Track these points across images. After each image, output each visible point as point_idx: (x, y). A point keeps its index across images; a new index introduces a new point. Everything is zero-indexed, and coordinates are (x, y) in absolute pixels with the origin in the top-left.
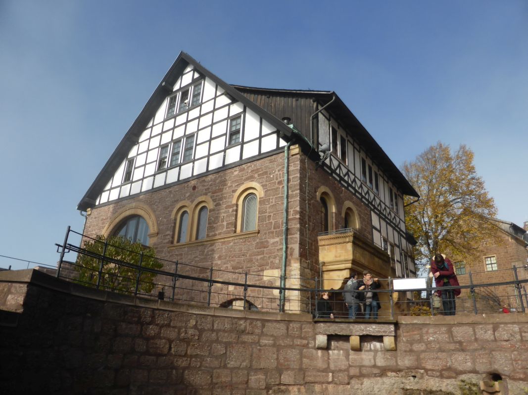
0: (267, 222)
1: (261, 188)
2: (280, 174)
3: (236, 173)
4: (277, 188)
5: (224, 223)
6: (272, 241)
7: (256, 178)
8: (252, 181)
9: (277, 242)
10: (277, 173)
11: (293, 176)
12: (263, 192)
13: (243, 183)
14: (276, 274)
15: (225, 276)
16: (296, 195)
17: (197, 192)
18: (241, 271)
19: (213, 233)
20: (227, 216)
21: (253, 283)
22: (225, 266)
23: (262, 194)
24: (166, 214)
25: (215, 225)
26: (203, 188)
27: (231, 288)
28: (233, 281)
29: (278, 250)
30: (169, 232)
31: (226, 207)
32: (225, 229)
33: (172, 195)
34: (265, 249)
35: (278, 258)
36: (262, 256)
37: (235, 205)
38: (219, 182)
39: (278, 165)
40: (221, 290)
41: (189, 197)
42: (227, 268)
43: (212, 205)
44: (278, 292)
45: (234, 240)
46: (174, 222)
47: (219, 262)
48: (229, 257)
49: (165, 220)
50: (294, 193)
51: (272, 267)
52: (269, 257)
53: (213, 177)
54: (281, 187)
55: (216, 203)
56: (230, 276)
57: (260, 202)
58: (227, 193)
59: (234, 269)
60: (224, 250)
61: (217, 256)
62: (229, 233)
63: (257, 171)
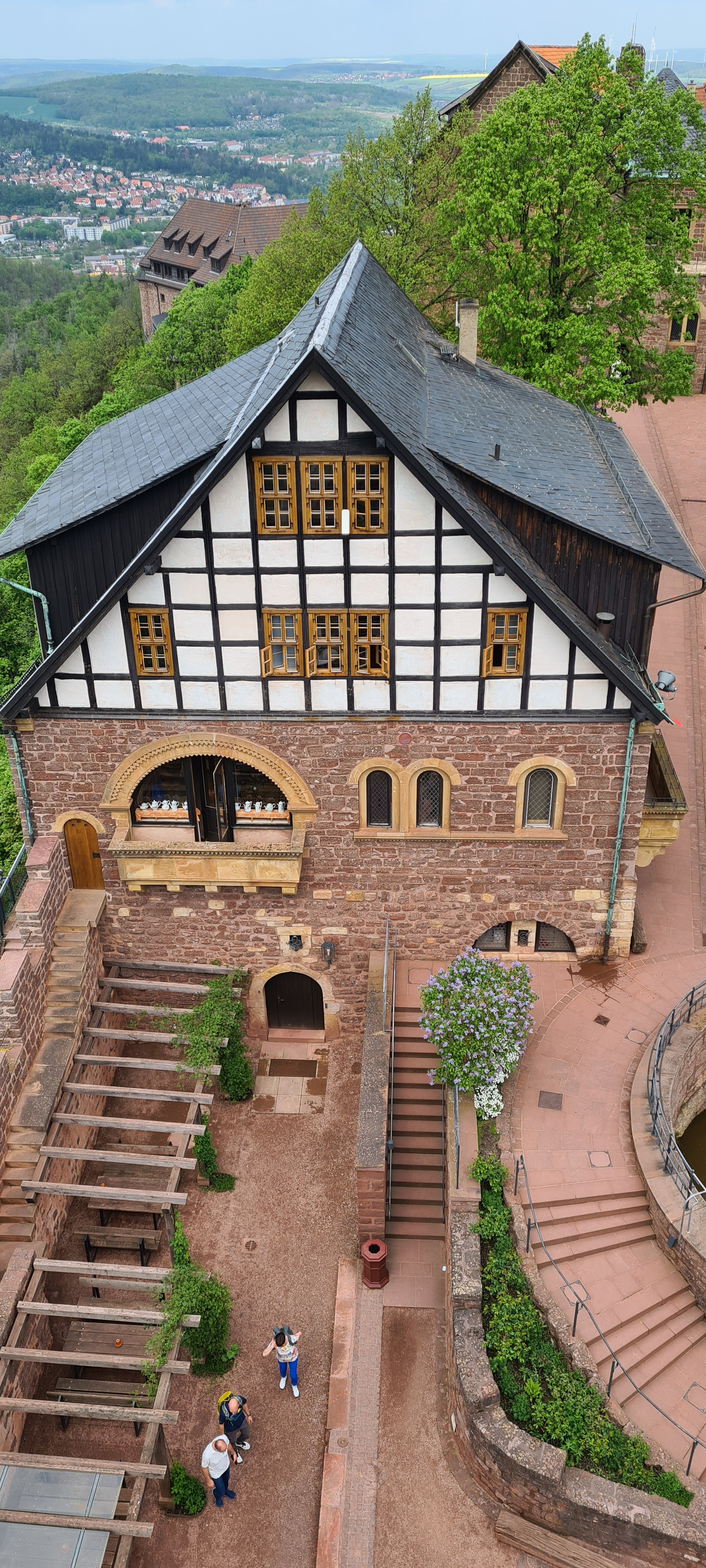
0: (582, 825)
1: (572, 771)
2: (611, 757)
3: (512, 733)
4: (604, 778)
5: (490, 814)
6: (589, 852)
7: (560, 752)
8: (550, 755)
9: (599, 855)
10: (605, 753)
11: (636, 766)
12: (575, 779)
13: (531, 756)
14: (596, 896)
15: (502, 892)
16: (639, 796)
17: (414, 748)
18: (532, 886)
19: (467, 826)
20: (497, 803)
21: (556, 903)
22: (500, 877)
23: (573, 782)
24: (332, 774)
25: (469, 814)
26: (432, 743)
27: (514, 907)
28: (518, 899)
29: (599, 865)
30: (349, 810)
31: (493, 789)
32: (493, 823)
33: (339, 740)
34: (577, 861)
35: (599, 875)
36: (571, 870)
37: (514, 788)
38: (474, 741)
39: (608, 741)
40: (495, 909)
41: (393, 754)
42: (505, 881)
43: (458, 780)
44: (599, 917)
45: (515, 842)
46: (357, 791)
47: (485, 870)
48: (507, 865)
49: (332, 786)
50: (636, 792)
51: (591, 886)
52: (584, 872)
53: (456, 728)
54: (612, 777)
55: (468, 777)
56: (512, 892)
57: (568, 792)
58: (495, 765)
59: (519, 884)
60: (493, 855)
61: (479, 861)
62: (502, 829)
63: (563, 740)
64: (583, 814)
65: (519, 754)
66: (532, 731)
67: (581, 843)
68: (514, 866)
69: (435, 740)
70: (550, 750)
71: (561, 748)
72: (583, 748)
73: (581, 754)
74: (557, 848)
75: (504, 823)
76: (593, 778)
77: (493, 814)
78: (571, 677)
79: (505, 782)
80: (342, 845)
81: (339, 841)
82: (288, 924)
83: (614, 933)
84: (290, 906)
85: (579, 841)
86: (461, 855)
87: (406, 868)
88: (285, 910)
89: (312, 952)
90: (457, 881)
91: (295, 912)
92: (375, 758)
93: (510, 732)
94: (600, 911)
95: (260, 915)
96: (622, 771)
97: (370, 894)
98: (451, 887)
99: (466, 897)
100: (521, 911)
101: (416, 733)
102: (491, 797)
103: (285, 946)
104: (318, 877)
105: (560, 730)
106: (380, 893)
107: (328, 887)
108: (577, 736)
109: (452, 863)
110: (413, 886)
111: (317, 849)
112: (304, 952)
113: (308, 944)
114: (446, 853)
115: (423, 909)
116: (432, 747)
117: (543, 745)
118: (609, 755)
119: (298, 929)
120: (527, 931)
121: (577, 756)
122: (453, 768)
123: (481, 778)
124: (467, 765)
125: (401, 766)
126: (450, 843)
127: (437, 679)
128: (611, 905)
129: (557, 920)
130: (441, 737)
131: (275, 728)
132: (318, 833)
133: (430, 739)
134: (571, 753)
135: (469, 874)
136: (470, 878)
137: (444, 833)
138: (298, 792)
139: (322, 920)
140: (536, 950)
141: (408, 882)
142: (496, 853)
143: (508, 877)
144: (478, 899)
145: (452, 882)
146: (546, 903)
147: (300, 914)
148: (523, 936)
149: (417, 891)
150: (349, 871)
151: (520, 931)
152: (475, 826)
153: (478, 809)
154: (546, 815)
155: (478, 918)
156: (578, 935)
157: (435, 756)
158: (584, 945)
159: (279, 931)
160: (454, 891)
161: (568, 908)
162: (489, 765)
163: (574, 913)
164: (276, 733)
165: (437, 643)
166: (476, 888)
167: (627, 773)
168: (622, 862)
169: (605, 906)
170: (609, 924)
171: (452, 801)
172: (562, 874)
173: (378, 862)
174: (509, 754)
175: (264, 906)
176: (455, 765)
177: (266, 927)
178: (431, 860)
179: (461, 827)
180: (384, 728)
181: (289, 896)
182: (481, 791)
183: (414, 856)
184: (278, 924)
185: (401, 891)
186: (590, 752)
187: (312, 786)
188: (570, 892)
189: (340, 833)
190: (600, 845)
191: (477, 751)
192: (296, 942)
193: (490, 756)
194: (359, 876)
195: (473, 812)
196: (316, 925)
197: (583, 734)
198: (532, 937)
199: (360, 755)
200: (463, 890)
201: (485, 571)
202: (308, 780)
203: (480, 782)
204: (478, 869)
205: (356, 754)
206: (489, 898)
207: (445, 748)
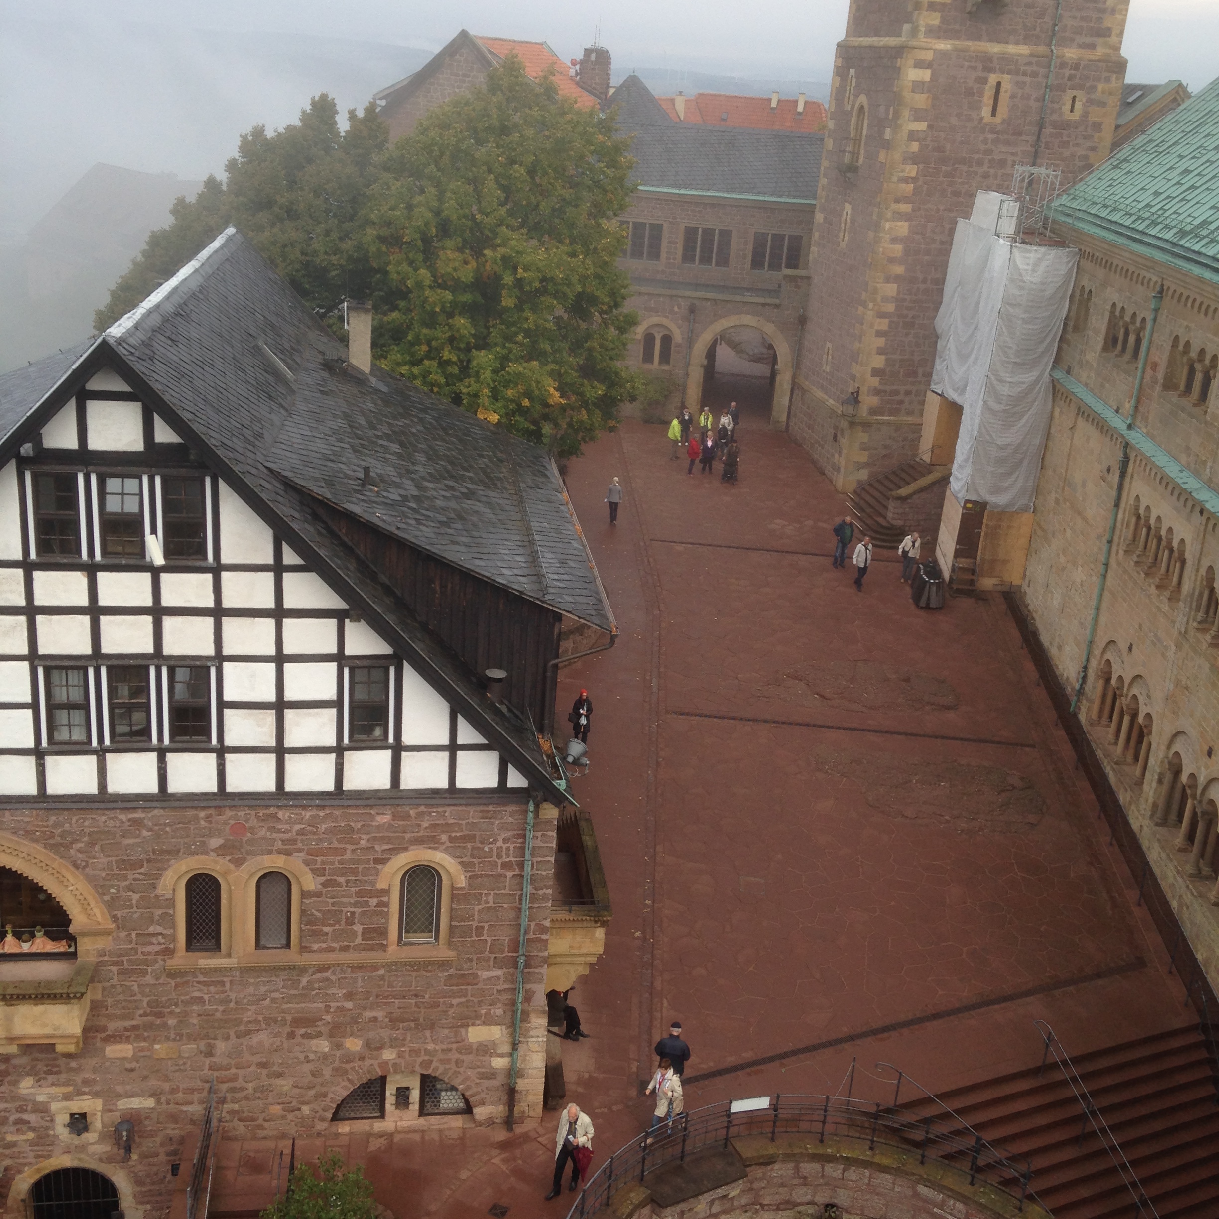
0: (474, 938)
1: (460, 868)
2: (508, 849)
3: (381, 820)
4: (501, 875)
5: (355, 927)
6: (485, 974)
7: (443, 843)
8: (430, 848)
9: (498, 978)
10: (500, 844)
11: (539, 859)
12: (463, 878)
13: (407, 849)
14: (496, 1033)
15: (372, 1034)
16: (545, 898)
17: (251, 842)
18: (412, 1025)
19: (324, 945)
20: (363, 913)
21: (444, 1047)
22: (369, 1014)
23: (462, 881)
24: (135, 880)
25: (326, 929)
26: (275, 835)
27: (389, 1055)
28: (394, 1043)
29: (499, 991)
30: (159, 929)
31: (359, 894)
32: (359, 940)
33: (145, 833)
34: (469, 987)
35: (499, 1005)
36: (463, 1000)
37: (386, 892)
38: (330, 831)
39: (503, 827)
40: (362, 1058)
41: (222, 851)
42: (375, 1019)
43: (310, 883)
44: (499, 1063)
45: (388, 966)
46: (171, 903)
47: (349, 1005)
48: (378, 996)
49: (135, 897)
50: (541, 892)
51: (489, 1021)
52: (479, 1002)
53: (308, 814)
54: (509, 874)
55: (323, 879)
56: (385, 1034)
57: (455, 896)
58: (358, 862)
59: (394, 1021)
60: (360, 983)
61: (341, 993)
62: (372, 948)
63: (447, 828)
64: (475, 924)
65: (391, 846)
66: (408, 817)
67: (474, 963)
68: (387, 998)
69: (279, 831)
70: (431, 841)
71: (444, 837)
72: (471, 838)
73: (469, 845)
74: (443, 971)
75: (373, 939)
76: (488, 876)
77: (358, 928)
78: (453, 748)
79: (373, 884)
80: (149, 979)
81: (144, 973)
82: (67, 1097)
83: (521, 1084)
84: (70, 1070)
85: (471, 960)
86: (316, 986)
87: (240, 1008)
88: (63, 1077)
89: (103, 1138)
90: (310, 1022)
91: (78, 1079)
92: (196, 857)
93: (378, 818)
94: (501, 1055)
95: (26, 1085)
96: (521, 865)
97: (188, 1048)
98: (302, 1031)
99: (323, 1045)
100: (398, 1061)
101: (253, 822)
102: (355, 905)
103: (61, 1131)
104: (113, 1026)
105: (442, 815)
106: (202, 1045)
107: (128, 1040)
108: (464, 822)
109: (305, 997)
110: (248, 1033)
111: (113, 986)
112: (90, 1137)
113: (97, 1124)
114: (297, 984)
115: (263, 1065)
116: (274, 839)
117: (419, 834)
118: (504, 846)
119: (80, 1105)
120: (408, 1088)
121: (464, 847)
122: (302, 866)
123: (341, 880)
124: (323, 863)
125: (232, 867)
126: (303, 970)
127: (280, 751)
128: (515, 1046)
129: (445, 1069)
130: (286, 826)
131: (54, 818)
132: (115, 963)
133: (272, 829)
134: (456, 846)
135: (328, 1012)
136: (328, 1018)
137: (293, 956)
138: (85, 908)
139: (119, 1089)
140: (422, 1113)
141: (242, 1028)
142: (363, 980)
143: (380, 1014)
144: (339, 1046)
145: (306, 1025)
146: (430, 1047)
147: (86, 1082)
148: (403, 1094)
149: (255, 1039)
150: (160, 1015)
151: (398, 1089)
152: (334, 945)
153: (338, 922)
154: (430, 925)
155: (339, 1072)
156: (475, 1090)
157: (279, 852)
158: (482, 1103)
159: (54, 1107)
160: (306, 1036)
161: (460, 1053)
162: (352, 861)
163: (467, 1058)
164: (56, 825)
165: (280, 706)
166: (336, 1032)
167: (528, 868)
168: (528, 986)
169: (506, 1048)
170: (513, 1073)
171: (303, 912)
172: (452, 1006)
173: (200, 1000)
174: (377, 847)
175: (32, 1072)
176: (307, 863)
177: (35, 1103)
178: (276, 995)
179: (315, 946)
180: (208, 817)
181: (69, 1056)
182: (343, 896)
183: (251, 990)
184: (54, 1098)
185: (233, 1040)
186: (482, 843)
187: (107, 898)
188: (463, 1031)
189: (146, 962)
190: (499, 964)
191: (336, 844)
192: (79, 1123)
193: (353, 850)
194: (172, 1022)
195: (331, 925)
196: (109, 1096)
197: (471, 820)
198: (415, 1095)
199: (174, 853)
200: (319, 1035)
201: (340, 616)
202: (100, 889)
203: (339, 885)
204: (339, 1004)
205: (169, 852)
206: (354, 1044)
207: (293, 841)
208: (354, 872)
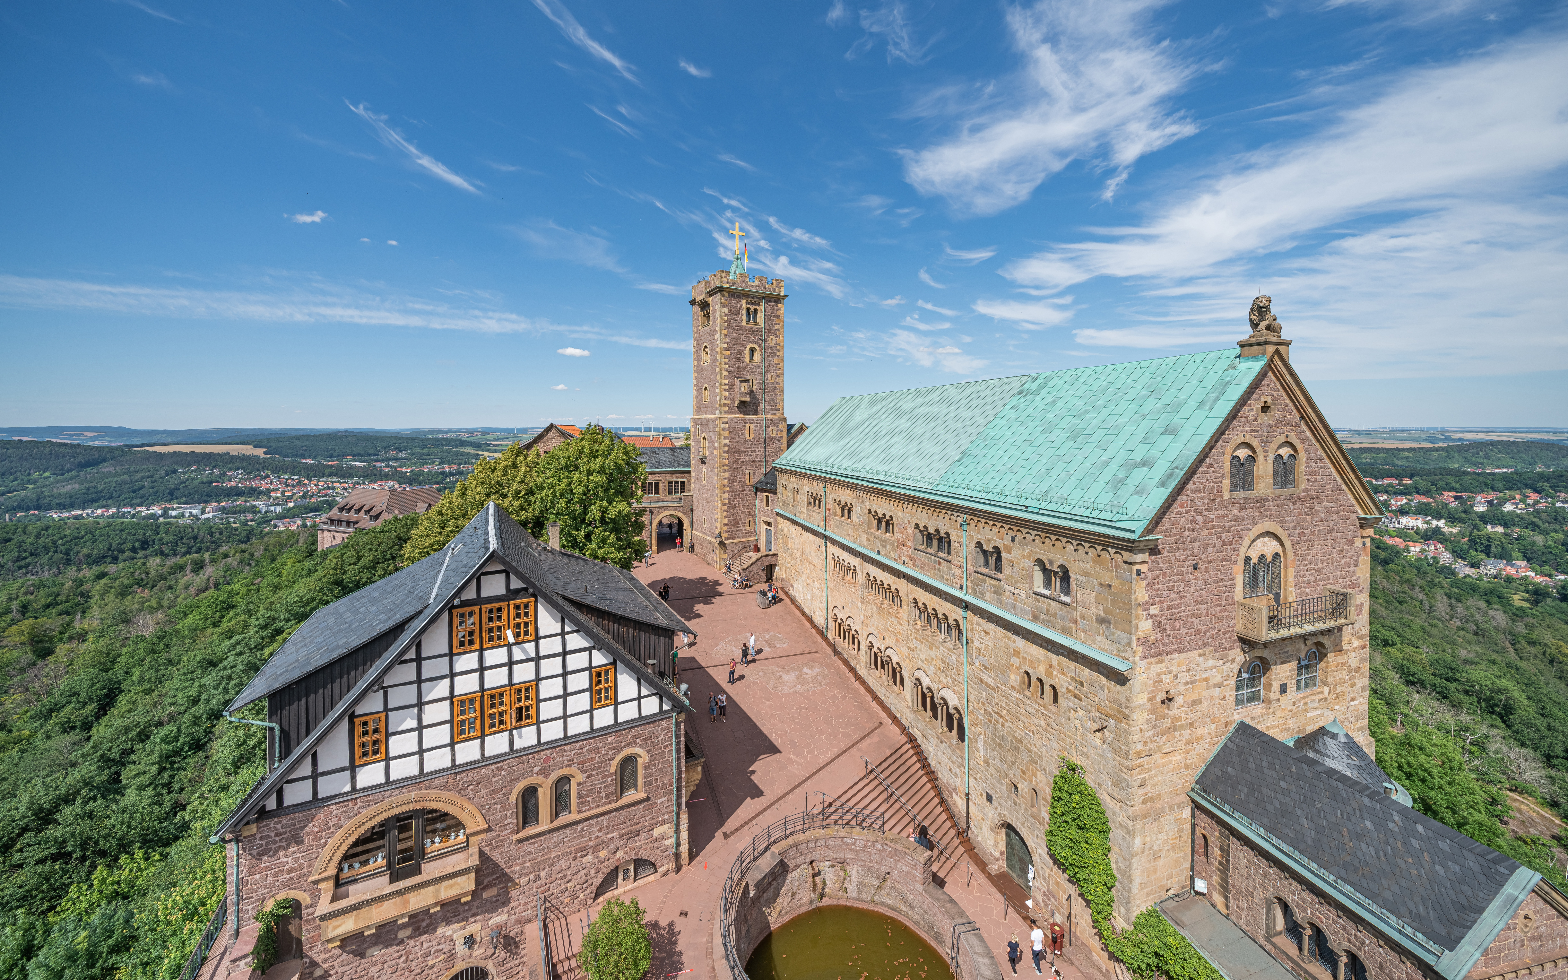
0: (654, 785)
1: (645, 752)
7: (638, 744)
8: (632, 747)
10: (662, 737)
12: (647, 757)
13: (622, 750)
14: (667, 828)
15: (612, 846)
16: (682, 757)
17: (554, 765)
18: (630, 835)
19: (587, 808)
20: (605, 786)
21: (644, 843)
22: (610, 836)
23: (646, 759)
24: (498, 798)
25: (588, 799)
26: (564, 759)
27: (619, 855)
28: (622, 848)
29: (666, 807)
30: (510, 820)
31: (603, 778)
32: (604, 800)
33: (504, 773)
34: (653, 810)
35: (666, 814)
36: (651, 816)
37: (614, 773)
38: (589, 751)
39: (663, 729)
40: (608, 860)
41: (539, 773)
42: (614, 837)
43: (581, 777)
44: (670, 842)
45: (618, 809)
46: (515, 806)
47: (600, 834)
48: (614, 826)
49: (498, 807)
50: (680, 756)
51: (663, 823)
52: (658, 816)
53: (578, 745)
54: (668, 750)
55: (586, 774)
56: (618, 844)
57: (645, 766)
58: (602, 762)
59: (622, 836)
60: (605, 822)
61: (596, 829)
62: (610, 803)
63: (638, 736)
64: (653, 778)
65: (616, 751)
66: (622, 735)
67: (655, 797)
69: (566, 756)
70: (633, 744)
71: (638, 740)
72: (650, 738)
73: (649, 741)
74: (642, 804)
75: (610, 798)
76: (658, 754)
77: (603, 794)
78: (640, 698)
79: (607, 772)
80: (505, 849)
81: (503, 846)
82: (462, 928)
83: (679, 850)
84: (465, 911)
85: (653, 796)
86: (585, 829)
87: (550, 851)
88: (461, 917)
89: (482, 944)
90: (583, 849)
91: (470, 915)
92: (527, 779)
93: (610, 738)
94: (670, 838)
95: (441, 929)
96: (672, 744)
97: (525, 881)
98: (580, 854)
99: (590, 858)
100: (624, 856)
101: (555, 754)
102: (601, 783)
103: (460, 949)
104: (487, 879)
105: (637, 730)
106: (532, 876)
107: (493, 887)
108: (646, 731)
109: (580, 836)
110: (555, 863)
111: (487, 858)
112: (476, 947)
113: (479, 938)
114: (575, 831)
115: (562, 878)
116: (563, 761)
117: (628, 741)
118: (665, 737)
119: (471, 929)
120: (628, 869)
121: (647, 743)
122: (576, 771)
123: (594, 773)
124: (585, 767)
125: (544, 779)
126: (578, 823)
127: (565, 717)
128: (675, 831)
129: (646, 853)
130: (570, 753)
131: (459, 777)
132: (488, 845)
133: (562, 756)
134: (644, 743)
135: (592, 840)
136: (591, 843)
137: (574, 816)
138: (473, 819)
139: (490, 914)
140: (635, 880)
141: (551, 861)
142: (607, 820)
143: (615, 834)
144: (597, 857)
145: (582, 851)
146: (638, 845)
147: (473, 916)
148: (626, 873)
149: (558, 866)
150: (509, 868)
151: (624, 870)
152: (593, 806)
153: (594, 794)
154: (634, 784)
155: (598, 870)
156: (659, 859)
157: (565, 766)
158: (663, 865)
159: (456, 936)
160: (582, 857)
161: (652, 843)
162: (599, 763)
163: (655, 845)
164: (459, 780)
165: (565, 696)
166: (596, 849)
167: (675, 745)
168: (678, 801)
169: (672, 834)
170: (675, 845)
171: (577, 794)
172: (646, 821)
173: (531, 853)
174: (609, 753)
175: (445, 920)
176: (578, 769)
177: (445, 938)
178: (566, 840)
179: (583, 809)
180: (533, 757)
181: (466, 903)
182: (595, 781)
183: (555, 840)
184: (455, 931)
185: (547, 869)
186: (654, 739)
187: (484, 812)
188: (652, 832)
189: (504, 840)
190: (665, 794)
191: (591, 756)
192: (469, 940)
193: (599, 757)
194: (516, 870)
195: (591, 796)
196: (485, 921)
197: (649, 729)
198: (632, 872)
199: (516, 779)
200: (588, 854)
201: (590, 649)
202: (481, 808)
203: (594, 776)
204: (596, 835)
205: (514, 780)
206: (602, 854)
207: (572, 759)
208: (600, 767)
